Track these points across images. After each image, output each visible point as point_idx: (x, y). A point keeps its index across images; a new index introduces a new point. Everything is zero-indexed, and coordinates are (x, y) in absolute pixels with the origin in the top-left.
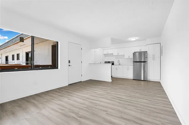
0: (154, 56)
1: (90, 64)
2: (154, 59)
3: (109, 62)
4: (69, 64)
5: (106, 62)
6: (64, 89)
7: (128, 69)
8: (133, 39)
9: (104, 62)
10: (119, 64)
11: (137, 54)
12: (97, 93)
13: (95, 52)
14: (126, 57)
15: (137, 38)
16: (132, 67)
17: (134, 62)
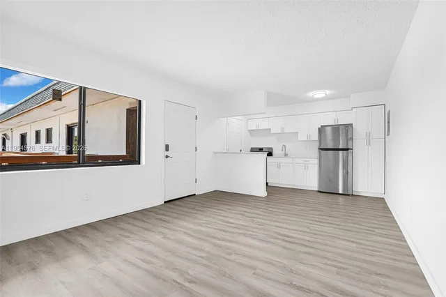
0: (368, 135)
1: (216, 153)
2: (369, 143)
3: (261, 150)
4: (167, 153)
5: (253, 150)
6: (154, 212)
7: (306, 168)
8: (319, 94)
9: (249, 150)
10: (286, 155)
11: (329, 130)
12: (232, 223)
13: (228, 124)
14: (302, 137)
15: (328, 92)
16: (316, 161)
17: (321, 149)
